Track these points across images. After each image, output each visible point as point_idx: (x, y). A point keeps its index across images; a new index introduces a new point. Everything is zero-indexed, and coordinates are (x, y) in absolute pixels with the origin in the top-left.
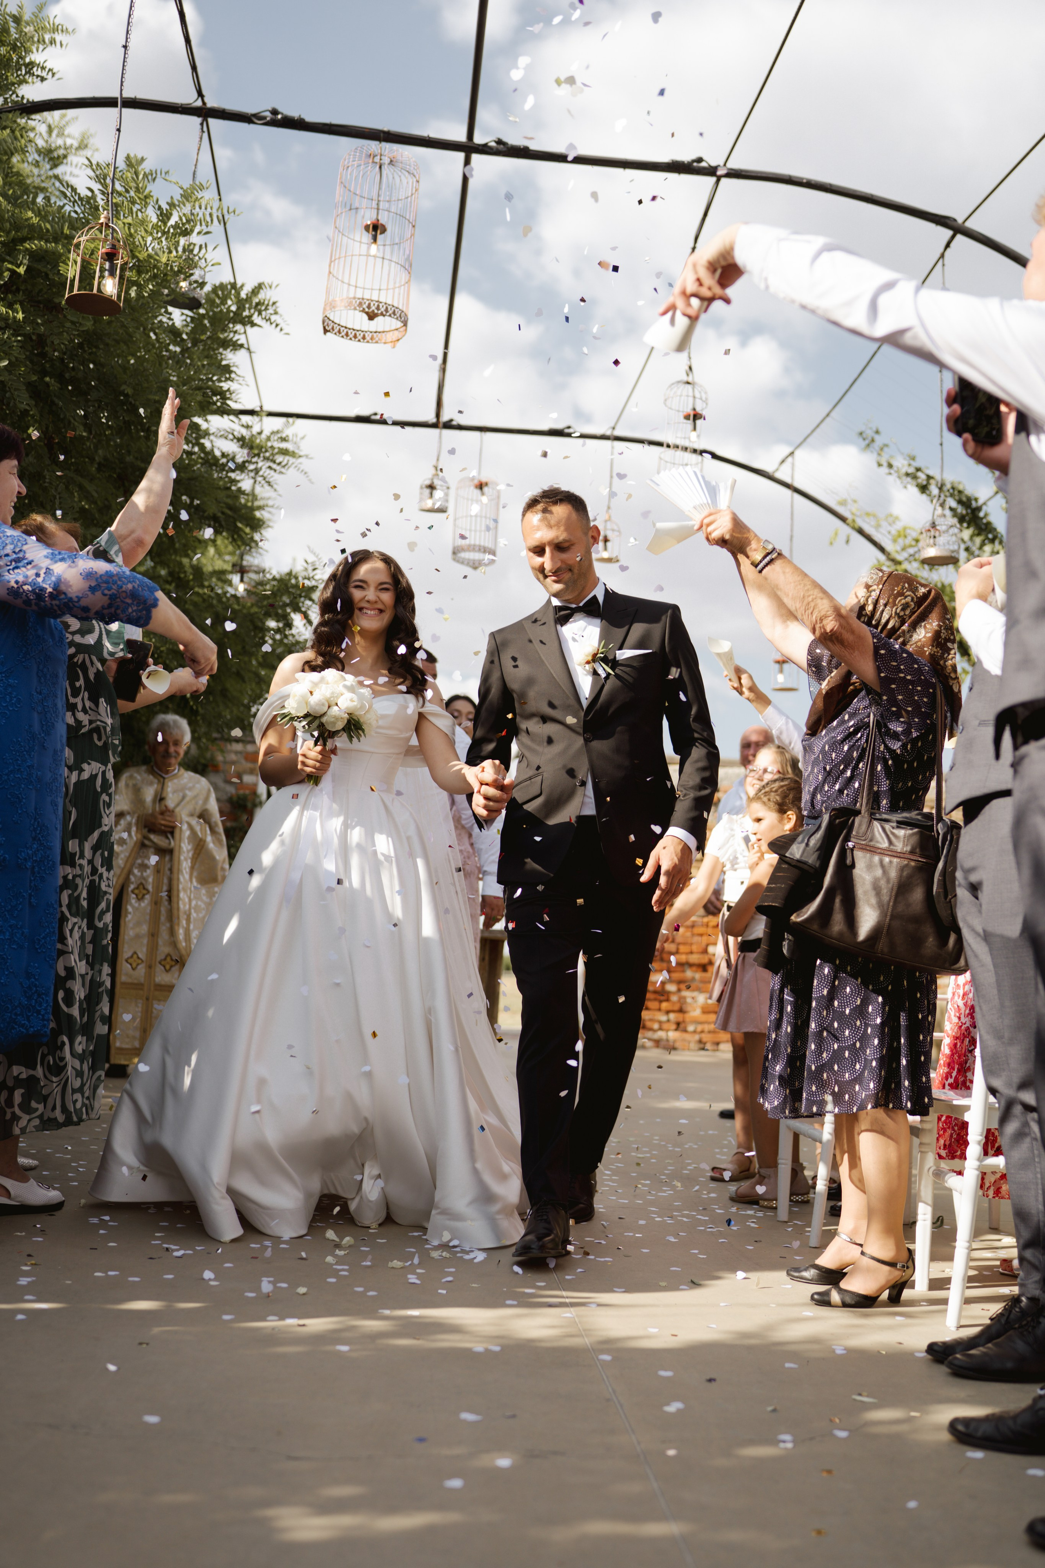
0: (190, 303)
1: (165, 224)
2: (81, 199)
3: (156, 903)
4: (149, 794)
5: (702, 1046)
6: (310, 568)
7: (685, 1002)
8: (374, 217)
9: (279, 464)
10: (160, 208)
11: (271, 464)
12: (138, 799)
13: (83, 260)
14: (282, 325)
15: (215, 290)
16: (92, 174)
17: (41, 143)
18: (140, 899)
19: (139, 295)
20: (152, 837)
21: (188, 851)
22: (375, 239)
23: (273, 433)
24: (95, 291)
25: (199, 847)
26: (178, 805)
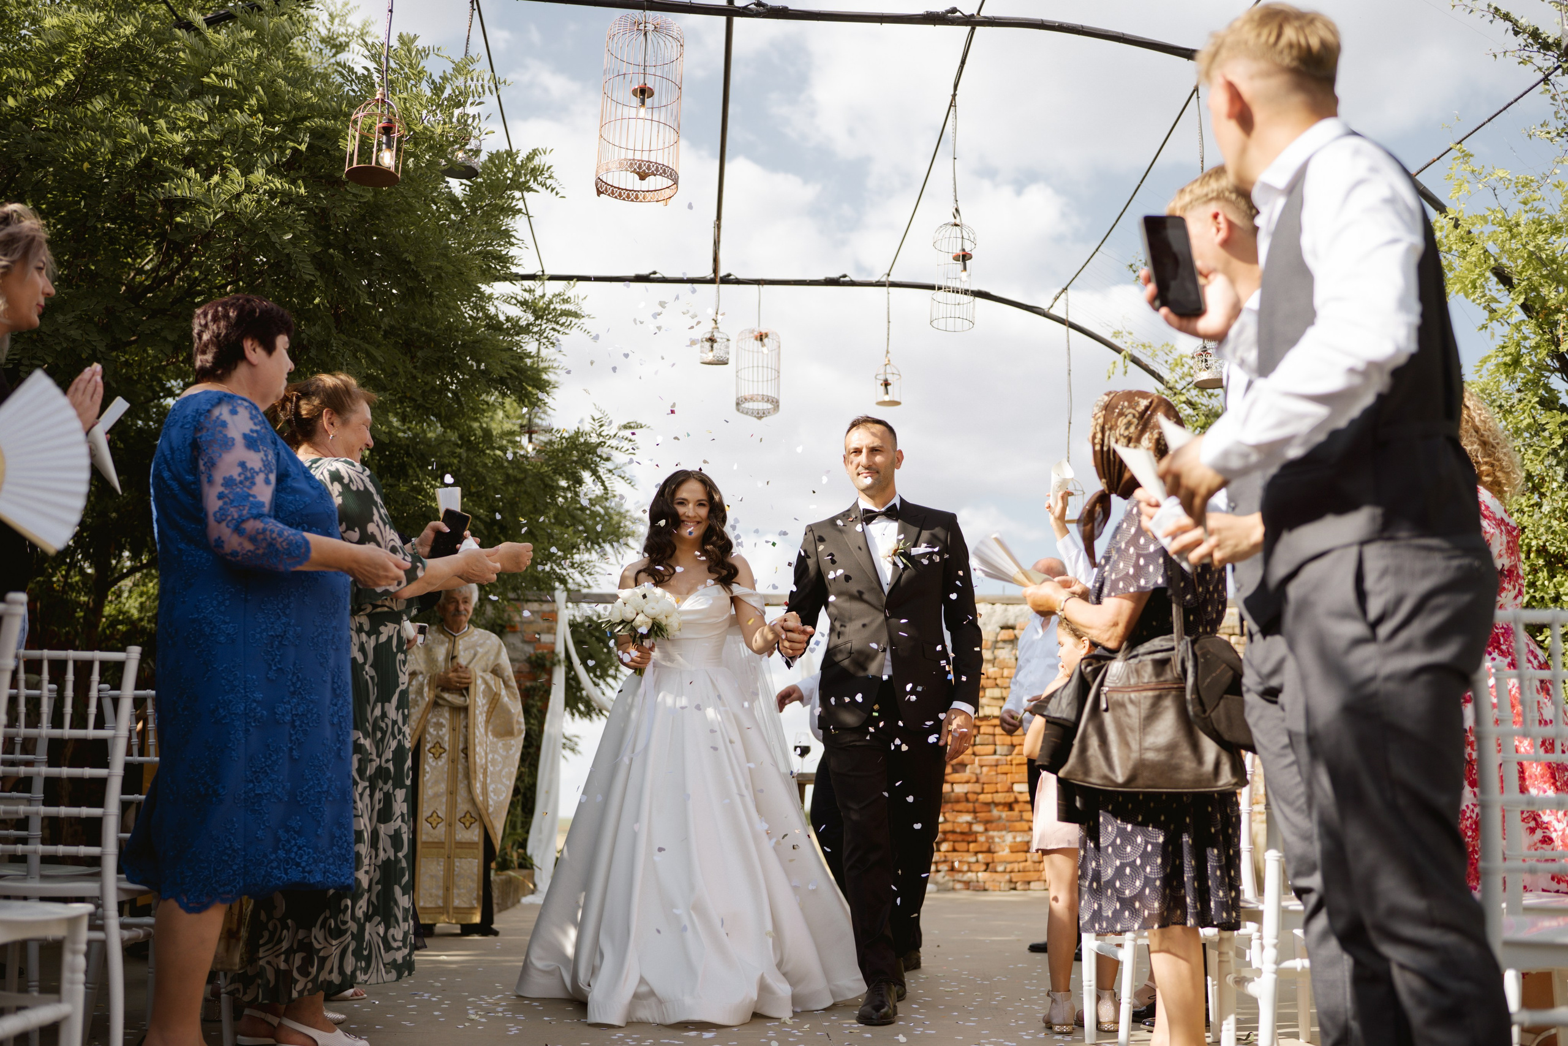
0: (467, 172)
1: (439, 97)
2: (358, 78)
3: (453, 761)
4: (441, 653)
5: (1012, 886)
6: (597, 425)
7: (993, 842)
8: (642, 82)
9: (562, 325)
10: (433, 82)
11: (555, 326)
12: (431, 660)
13: (362, 136)
14: (558, 189)
15: (492, 157)
16: (367, 53)
17: (324, 32)
18: (437, 757)
19: (417, 165)
20: (446, 696)
21: (483, 705)
22: (643, 103)
23: (555, 296)
24: (373, 164)
25: (494, 700)
26: (470, 662)
